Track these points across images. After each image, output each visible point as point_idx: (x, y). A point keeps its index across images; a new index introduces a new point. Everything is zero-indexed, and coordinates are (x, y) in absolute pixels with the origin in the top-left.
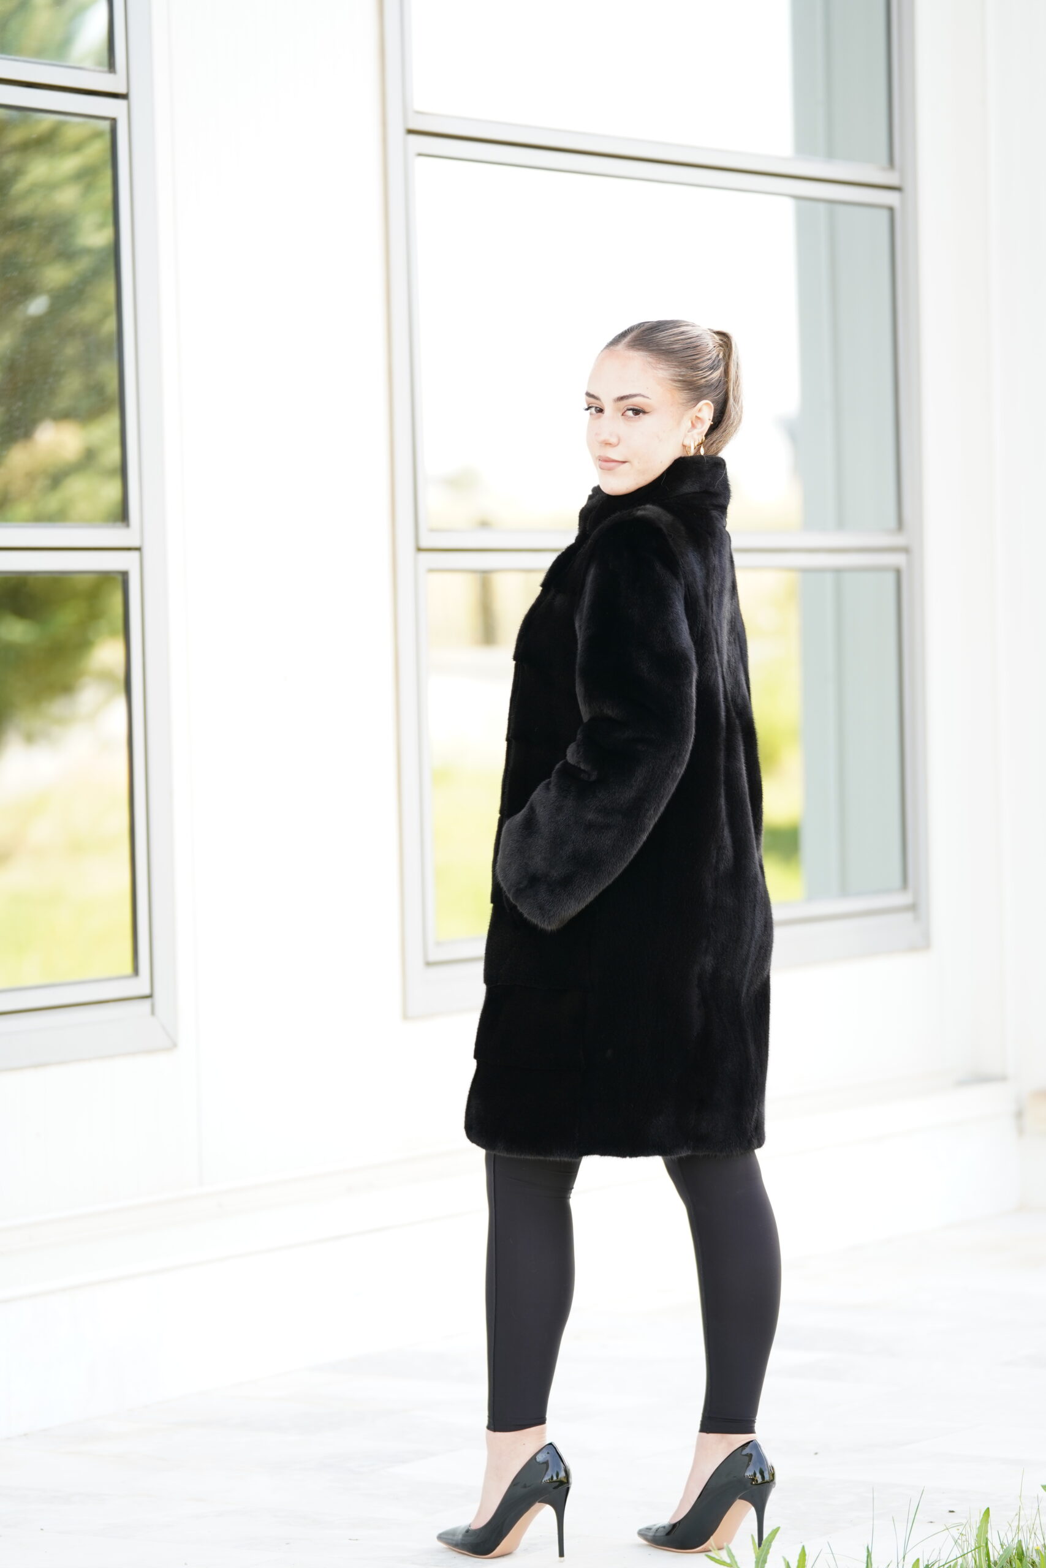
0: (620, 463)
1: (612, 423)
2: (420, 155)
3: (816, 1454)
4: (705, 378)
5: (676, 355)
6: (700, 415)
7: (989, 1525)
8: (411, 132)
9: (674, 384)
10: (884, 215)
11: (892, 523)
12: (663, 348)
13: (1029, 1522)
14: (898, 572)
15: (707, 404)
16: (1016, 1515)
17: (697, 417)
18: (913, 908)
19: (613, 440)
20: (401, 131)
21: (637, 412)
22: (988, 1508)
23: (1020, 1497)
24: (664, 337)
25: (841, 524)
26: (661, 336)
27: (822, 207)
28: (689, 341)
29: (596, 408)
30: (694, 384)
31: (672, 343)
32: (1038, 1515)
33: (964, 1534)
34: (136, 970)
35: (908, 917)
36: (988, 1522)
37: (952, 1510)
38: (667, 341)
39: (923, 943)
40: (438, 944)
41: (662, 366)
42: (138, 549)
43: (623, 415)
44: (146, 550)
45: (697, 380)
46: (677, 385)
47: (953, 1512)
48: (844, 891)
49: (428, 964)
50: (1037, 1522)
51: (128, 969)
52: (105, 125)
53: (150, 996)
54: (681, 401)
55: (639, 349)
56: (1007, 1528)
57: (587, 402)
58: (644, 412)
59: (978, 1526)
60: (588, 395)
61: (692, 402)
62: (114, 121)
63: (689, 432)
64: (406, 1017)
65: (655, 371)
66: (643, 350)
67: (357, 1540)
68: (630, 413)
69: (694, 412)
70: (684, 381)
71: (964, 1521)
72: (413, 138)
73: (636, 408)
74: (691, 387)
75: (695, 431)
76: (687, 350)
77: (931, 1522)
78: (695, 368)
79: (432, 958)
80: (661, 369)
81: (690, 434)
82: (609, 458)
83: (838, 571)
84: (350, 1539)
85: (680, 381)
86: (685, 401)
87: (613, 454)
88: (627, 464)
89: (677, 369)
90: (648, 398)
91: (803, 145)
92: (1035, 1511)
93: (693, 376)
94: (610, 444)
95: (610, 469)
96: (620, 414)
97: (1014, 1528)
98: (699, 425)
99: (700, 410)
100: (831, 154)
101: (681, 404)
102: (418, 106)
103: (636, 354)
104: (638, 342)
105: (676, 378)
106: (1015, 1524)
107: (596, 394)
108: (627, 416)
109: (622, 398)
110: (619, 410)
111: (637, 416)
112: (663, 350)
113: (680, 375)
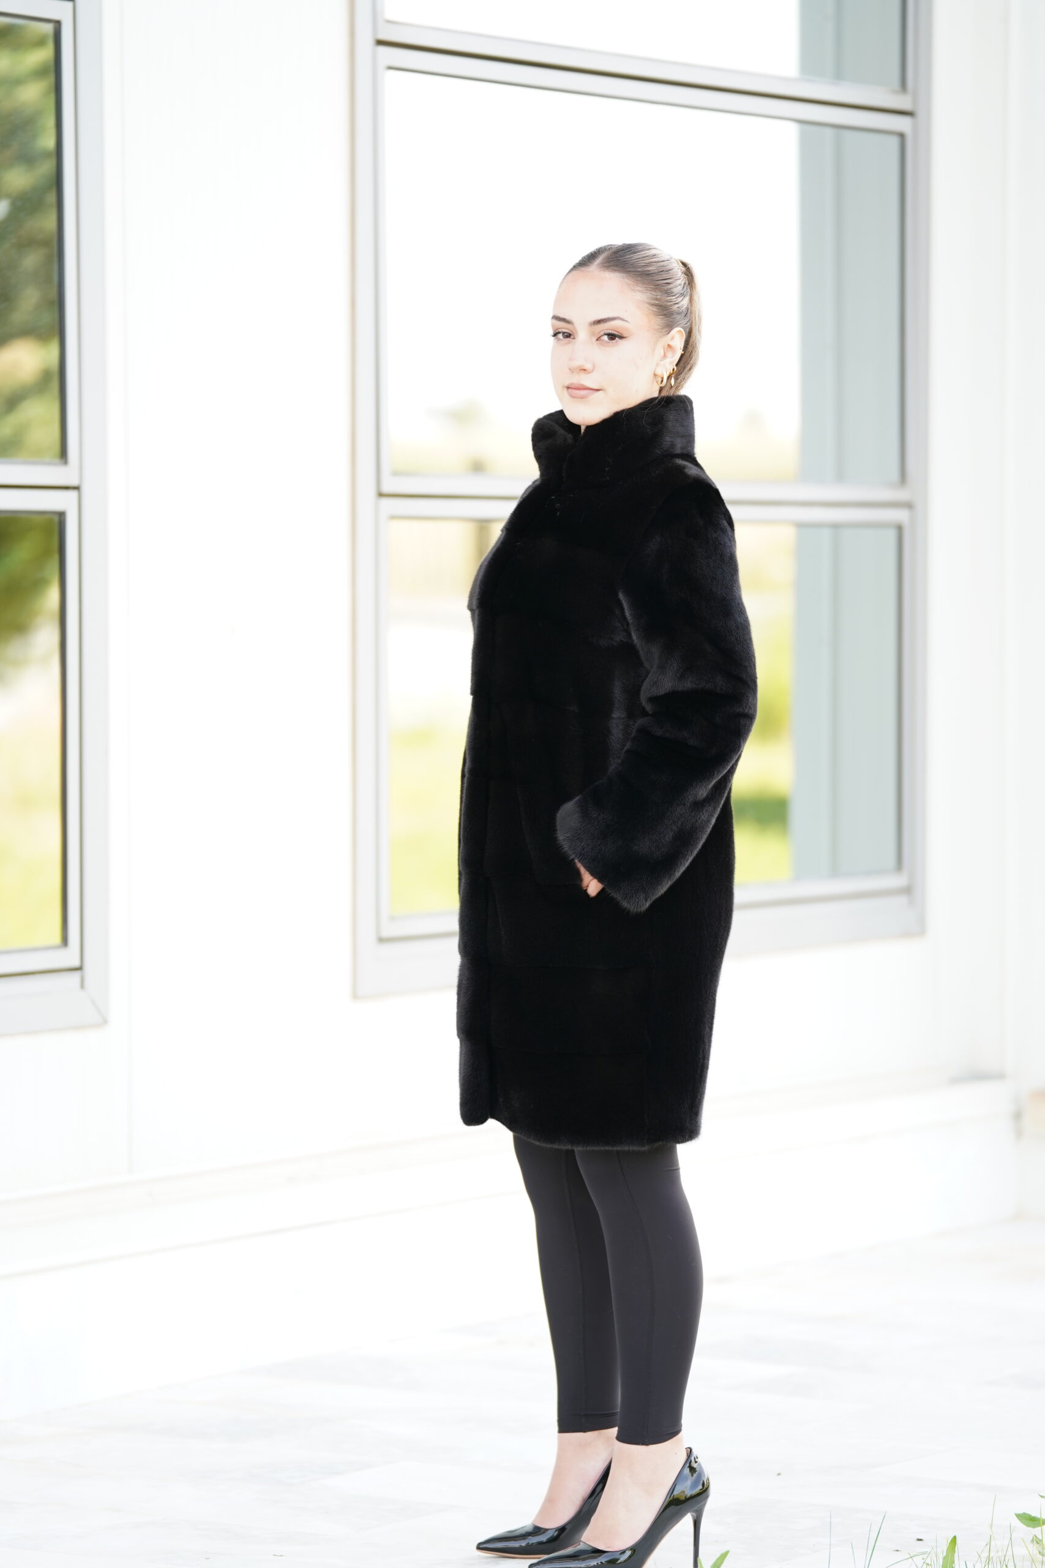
0: (594, 391)
1: (585, 347)
2: (390, 68)
3: (779, 1474)
4: (677, 303)
5: (650, 278)
6: (671, 343)
7: (956, 1555)
8: (380, 42)
9: (651, 308)
10: (894, 141)
11: (894, 474)
12: (640, 270)
13: (1000, 1554)
14: (900, 529)
15: (679, 331)
16: (987, 1545)
17: (669, 346)
18: (908, 890)
19: (588, 366)
20: (370, 42)
21: (612, 337)
22: (955, 1537)
23: (991, 1526)
24: (639, 258)
25: (840, 476)
26: (635, 257)
27: (829, 132)
28: (662, 264)
29: (564, 333)
30: (669, 309)
31: (647, 265)
32: (1010, 1546)
33: (930, 1563)
34: (65, 941)
35: (902, 900)
36: (955, 1552)
37: (920, 1538)
38: (642, 263)
39: (918, 929)
40: (392, 918)
41: (639, 288)
42: (77, 488)
43: (597, 340)
44: (85, 489)
45: (671, 305)
46: (653, 309)
47: (921, 1540)
48: (835, 872)
49: (381, 940)
50: (1009, 1553)
51: (57, 939)
52: (49, 28)
53: (80, 969)
54: (657, 327)
55: (615, 270)
56: (976, 1559)
57: (553, 326)
58: (621, 337)
59: (944, 1555)
60: (556, 318)
61: (667, 329)
62: (58, 24)
63: (661, 361)
64: (355, 996)
65: (635, 294)
66: (619, 271)
67: (281, 1556)
68: (606, 338)
69: (667, 340)
70: (660, 306)
71: (929, 1550)
72: (383, 50)
73: (613, 332)
74: (665, 312)
75: (668, 360)
76: (661, 273)
77: (897, 1551)
78: (668, 293)
79: (385, 934)
80: (639, 291)
81: (662, 363)
82: (583, 385)
83: (836, 526)
84: (274, 1555)
85: (656, 305)
86: (660, 327)
87: (587, 381)
88: (601, 392)
89: (653, 293)
90: (626, 321)
91: (809, 64)
92: (1006, 1542)
93: (667, 301)
94: (585, 370)
95: (583, 397)
96: (594, 339)
97: (984, 1560)
98: (669, 354)
99: (672, 338)
100: (839, 76)
101: (656, 330)
102: (389, 16)
103: (612, 275)
104: (612, 263)
105: (653, 302)
106: (985, 1555)
107: (567, 317)
108: (603, 340)
109: (599, 322)
110: (593, 334)
111: (614, 341)
112: (639, 272)
113: (656, 299)
